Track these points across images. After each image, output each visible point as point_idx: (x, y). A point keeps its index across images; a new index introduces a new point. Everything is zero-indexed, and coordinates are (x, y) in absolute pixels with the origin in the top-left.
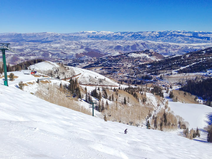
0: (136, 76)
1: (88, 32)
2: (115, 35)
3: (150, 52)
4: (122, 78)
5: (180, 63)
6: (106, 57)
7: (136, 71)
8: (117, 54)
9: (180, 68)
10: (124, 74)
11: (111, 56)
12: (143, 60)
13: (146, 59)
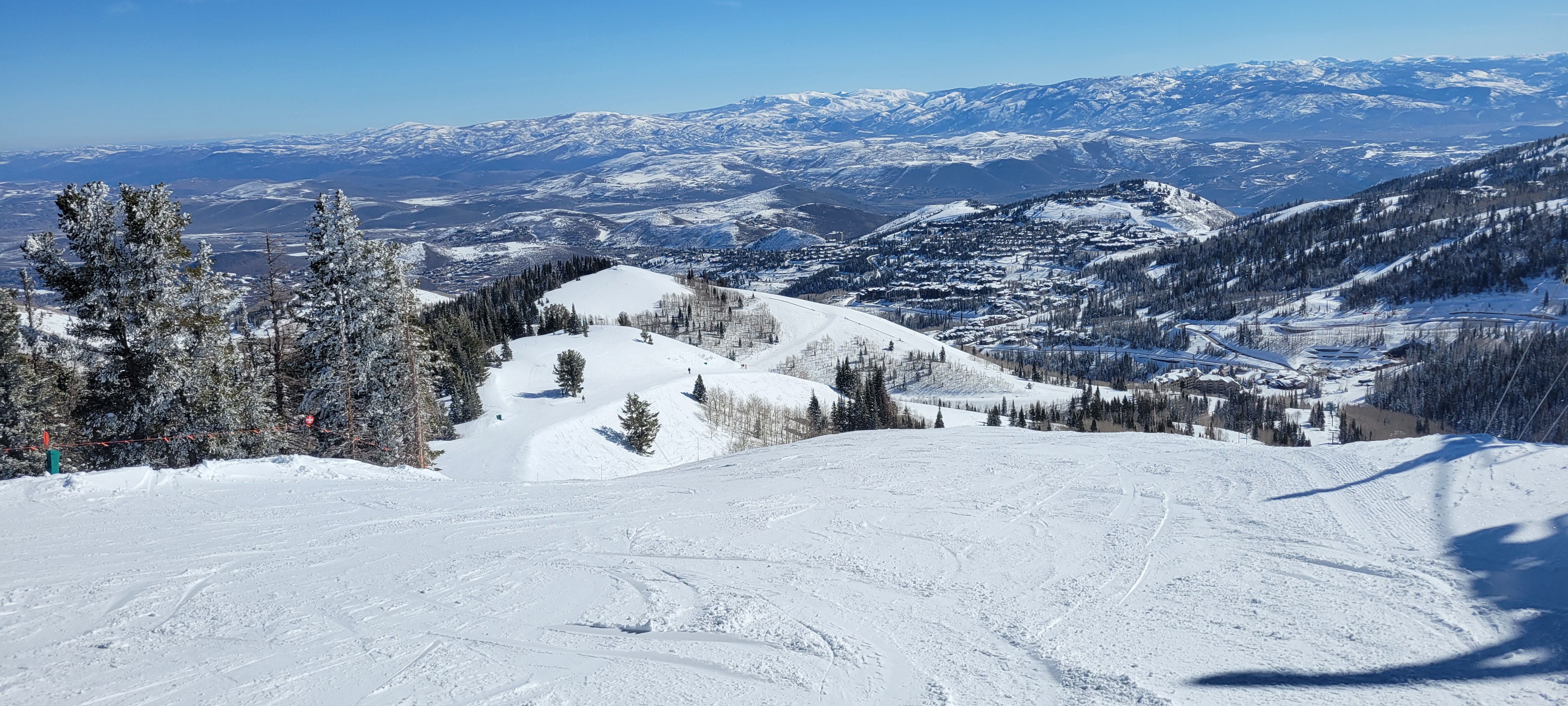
0: (1090, 330)
1: (784, 97)
2: (933, 109)
3: (1151, 190)
4: (1009, 342)
5: (1353, 246)
6: (901, 229)
7: (1086, 300)
8: (961, 208)
9: (1357, 277)
10: (1019, 322)
11: (930, 224)
12: (1115, 235)
13: (1132, 230)
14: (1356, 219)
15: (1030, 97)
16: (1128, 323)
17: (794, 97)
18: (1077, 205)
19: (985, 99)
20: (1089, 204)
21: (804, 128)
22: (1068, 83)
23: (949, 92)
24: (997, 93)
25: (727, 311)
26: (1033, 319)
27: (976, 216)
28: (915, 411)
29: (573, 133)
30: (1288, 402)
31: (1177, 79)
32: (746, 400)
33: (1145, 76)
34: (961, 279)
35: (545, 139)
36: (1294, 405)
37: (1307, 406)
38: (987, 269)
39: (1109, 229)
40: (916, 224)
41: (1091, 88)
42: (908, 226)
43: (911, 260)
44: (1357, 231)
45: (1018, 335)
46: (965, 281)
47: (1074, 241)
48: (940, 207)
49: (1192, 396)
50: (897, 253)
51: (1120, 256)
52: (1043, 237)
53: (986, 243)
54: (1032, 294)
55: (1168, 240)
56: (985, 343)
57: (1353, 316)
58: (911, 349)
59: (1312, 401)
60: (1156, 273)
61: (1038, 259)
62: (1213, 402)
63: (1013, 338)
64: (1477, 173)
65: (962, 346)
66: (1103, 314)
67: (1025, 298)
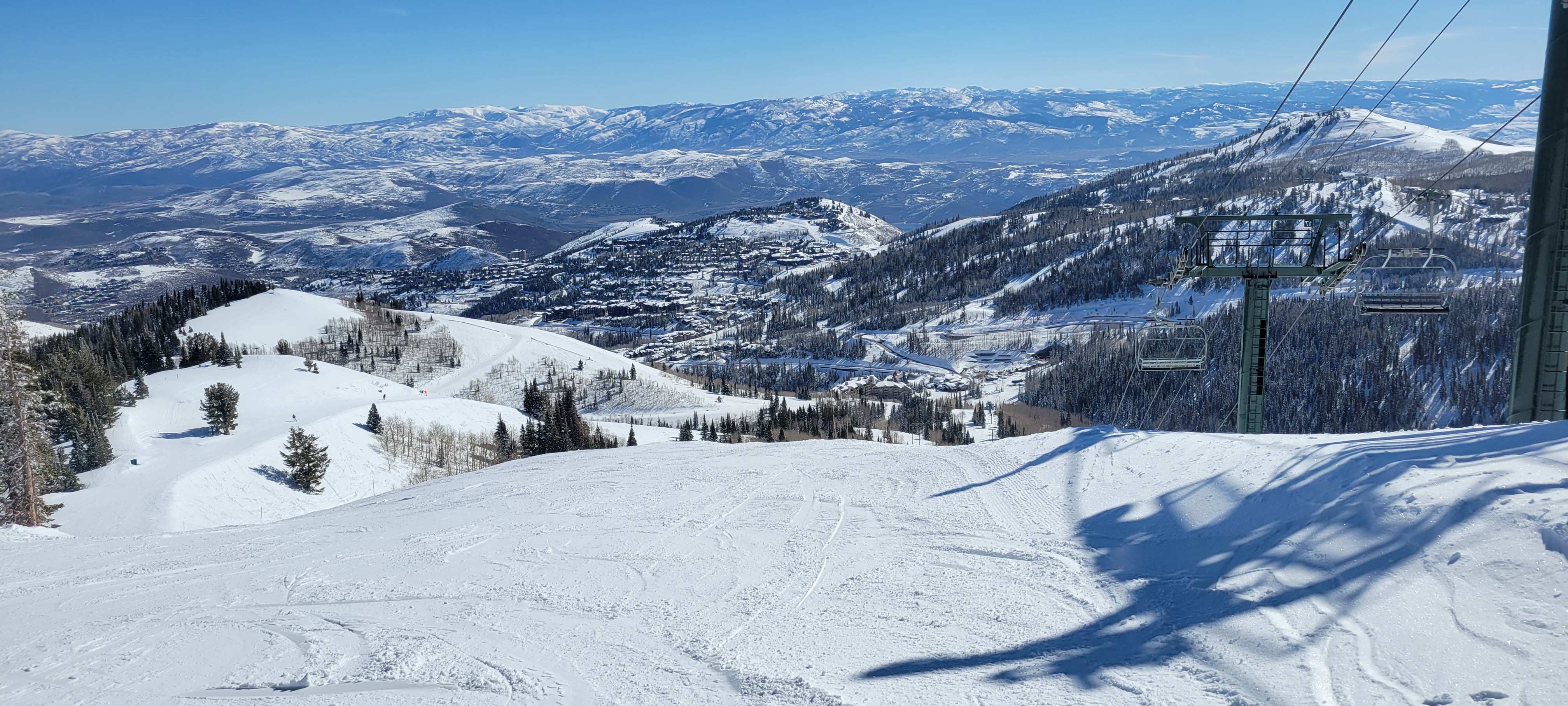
0: (774, 342)
1: (457, 111)
2: (614, 126)
3: (826, 208)
4: (698, 357)
5: (1003, 258)
6: (586, 247)
7: (770, 314)
8: (646, 226)
9: (1007, 287)
10: (707, 337)
11: (615, 242)
12: (794, 251)
13: (810, 246)
14: (1004, 234)
15: (709, 116)
16: (810, 334)
17: (469, 111)
18: (758, 222)
19: (665, 117)
20: (770, 221)
21: (479, 143)
22: (745, 104)
23: (629, 109)
24: (677, 112)
25: (403, 334)
26: (721, 333)
27: (661, 233)
28: (607, 430)
29: (216, 145)
30: (954, 403)
31: (844, 102)
32: (427, 428)
33: (816, 99)
34: (648, 295)
35: (181, 151)
36: (959, 406)
37: (970, 407)
38: (674, 285)
39: (789, 245)
40: (602, 242)
41: (766, 109)
42: (593, 244)
43: (598, 278)
44: (1005, 245)
45: (706, 350)
46: (653, 298)
47: (757, 256)
48: (625, 224)
49: (870, 402)
50: (583, 272)
51: (800, 271)
52: (727, 254)
53: (672, 259)
54: (718, 309)
55: (844, 255)
56: (675, 359)
57: (1005, 323)
58: (600, 368)
59: (974, 402)
60: (833, 286)
61: (723, 275)
62: (889, 406)
63: (702, 353)
64: (1100, 193)
65: (652, 363)
66: (786, 327)
67: (712, 314)
